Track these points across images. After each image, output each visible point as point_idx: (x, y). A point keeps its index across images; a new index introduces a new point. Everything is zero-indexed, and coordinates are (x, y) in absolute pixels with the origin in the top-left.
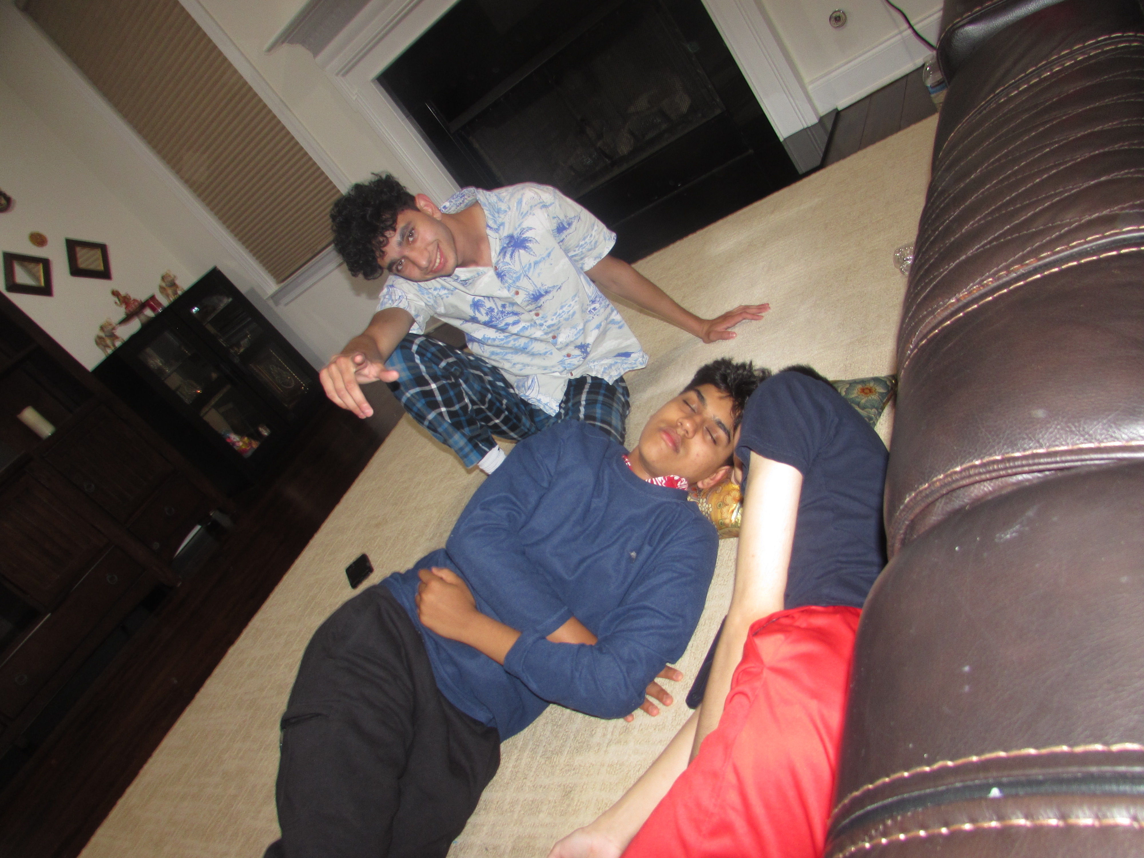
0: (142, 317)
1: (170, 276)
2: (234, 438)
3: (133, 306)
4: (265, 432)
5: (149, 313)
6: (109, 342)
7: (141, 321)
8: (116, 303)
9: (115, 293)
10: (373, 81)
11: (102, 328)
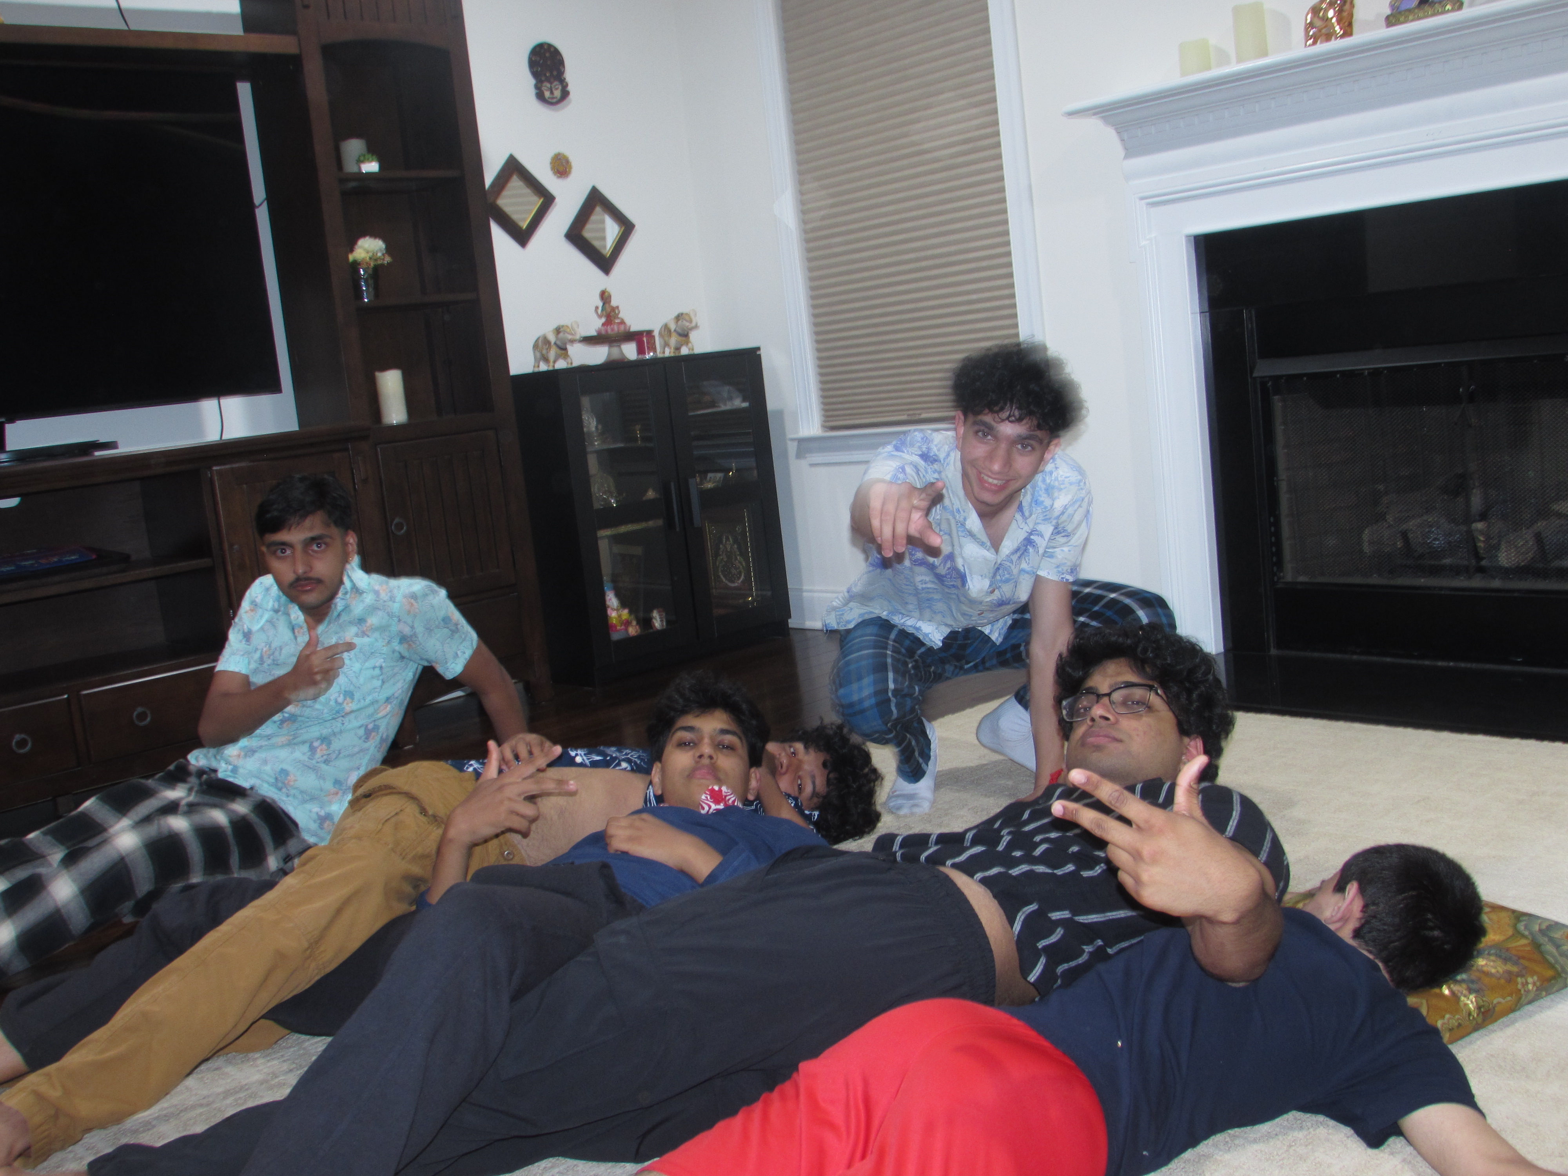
0: (615, 351)
1: (691, 321)
2: (612, 600)
3: (616, 327)
4: (658, 622)
5: (630, 351)
6: (552, 354)
7: (609, 354)
8: (597, 308)
9: (605, 297)
10: (1188, 236)
11: (558, 331)
